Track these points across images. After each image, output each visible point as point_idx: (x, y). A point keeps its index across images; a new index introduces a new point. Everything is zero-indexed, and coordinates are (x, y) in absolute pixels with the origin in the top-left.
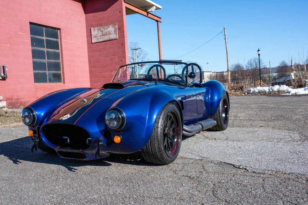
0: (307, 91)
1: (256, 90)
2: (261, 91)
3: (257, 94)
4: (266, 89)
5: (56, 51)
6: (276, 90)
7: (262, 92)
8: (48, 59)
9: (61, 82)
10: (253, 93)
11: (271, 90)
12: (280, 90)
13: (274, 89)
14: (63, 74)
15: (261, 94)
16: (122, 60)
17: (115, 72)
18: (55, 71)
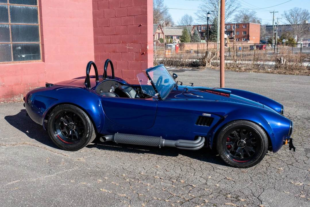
5: (31, 7)
8: (12, 21)
9: (39, 58)
14: (43, 45)
16: (140, 25)
17: (130, 44)
18: (27, 41)
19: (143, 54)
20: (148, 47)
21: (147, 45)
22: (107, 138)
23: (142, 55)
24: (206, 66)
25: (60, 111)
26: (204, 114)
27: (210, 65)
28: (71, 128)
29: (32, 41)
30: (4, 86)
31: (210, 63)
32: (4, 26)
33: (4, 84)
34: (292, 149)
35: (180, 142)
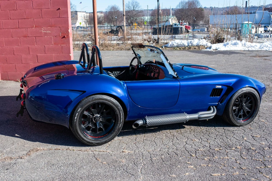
0: (228, 47)
1: (174, 44)
2: (180, 44)
3: (176, 48)
4: (185, 43)
6: (195, 45)
7: (181, 46)
10: (171, 47)
11: (190, 45)
12: (200, 45)
13: (193, 44)
15: (180, 49)
16: (59, 9)
17: (47, 28)
19: (64, 37)
21: (68, 29)
22: (139, 123)
26: (216, 87)
35: (201, 114)
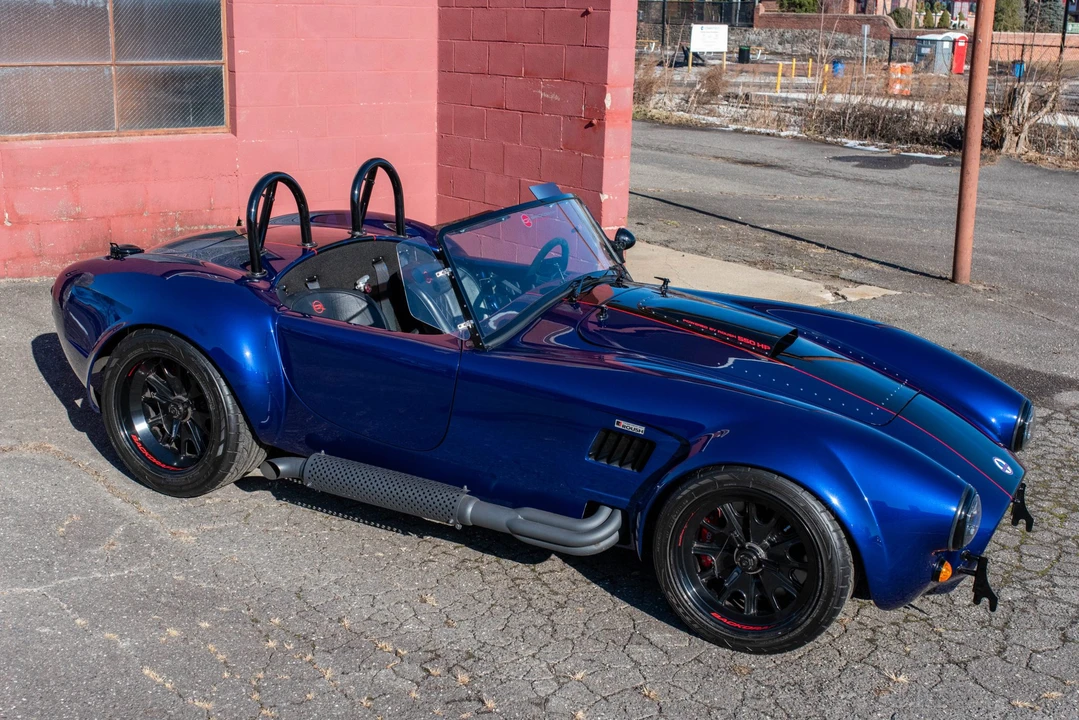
16: (587, 13)
17: (552, 83)
18: (173, 56)
19: (591, 125)
20: (608, 102)
21: (603, 92)
22: (281, 467)
23: (586, 127)
24: (1003, 150)
25: (137, 352)
26: (618, 423)
27: (1022, 148)
28: (175, 414)
29: (194, 58)
30: (78, 218)
31: (1022, 136)
32: (89, 3)
33: (78, 209)
34: (985, 601)
35: (527, 519)
